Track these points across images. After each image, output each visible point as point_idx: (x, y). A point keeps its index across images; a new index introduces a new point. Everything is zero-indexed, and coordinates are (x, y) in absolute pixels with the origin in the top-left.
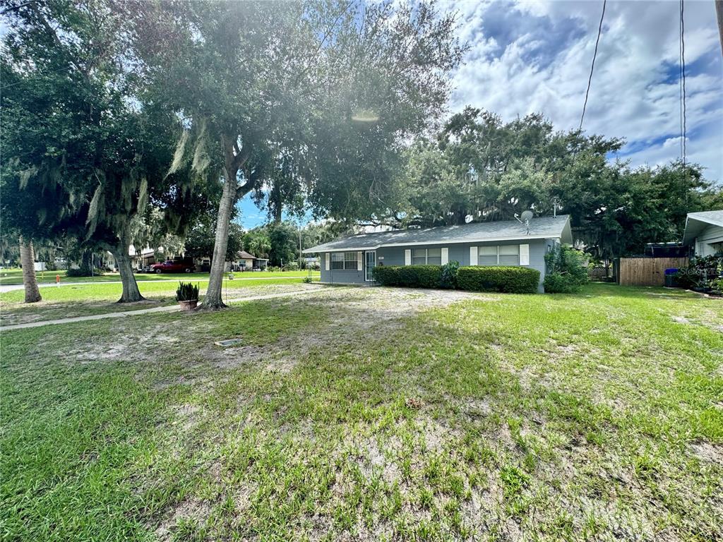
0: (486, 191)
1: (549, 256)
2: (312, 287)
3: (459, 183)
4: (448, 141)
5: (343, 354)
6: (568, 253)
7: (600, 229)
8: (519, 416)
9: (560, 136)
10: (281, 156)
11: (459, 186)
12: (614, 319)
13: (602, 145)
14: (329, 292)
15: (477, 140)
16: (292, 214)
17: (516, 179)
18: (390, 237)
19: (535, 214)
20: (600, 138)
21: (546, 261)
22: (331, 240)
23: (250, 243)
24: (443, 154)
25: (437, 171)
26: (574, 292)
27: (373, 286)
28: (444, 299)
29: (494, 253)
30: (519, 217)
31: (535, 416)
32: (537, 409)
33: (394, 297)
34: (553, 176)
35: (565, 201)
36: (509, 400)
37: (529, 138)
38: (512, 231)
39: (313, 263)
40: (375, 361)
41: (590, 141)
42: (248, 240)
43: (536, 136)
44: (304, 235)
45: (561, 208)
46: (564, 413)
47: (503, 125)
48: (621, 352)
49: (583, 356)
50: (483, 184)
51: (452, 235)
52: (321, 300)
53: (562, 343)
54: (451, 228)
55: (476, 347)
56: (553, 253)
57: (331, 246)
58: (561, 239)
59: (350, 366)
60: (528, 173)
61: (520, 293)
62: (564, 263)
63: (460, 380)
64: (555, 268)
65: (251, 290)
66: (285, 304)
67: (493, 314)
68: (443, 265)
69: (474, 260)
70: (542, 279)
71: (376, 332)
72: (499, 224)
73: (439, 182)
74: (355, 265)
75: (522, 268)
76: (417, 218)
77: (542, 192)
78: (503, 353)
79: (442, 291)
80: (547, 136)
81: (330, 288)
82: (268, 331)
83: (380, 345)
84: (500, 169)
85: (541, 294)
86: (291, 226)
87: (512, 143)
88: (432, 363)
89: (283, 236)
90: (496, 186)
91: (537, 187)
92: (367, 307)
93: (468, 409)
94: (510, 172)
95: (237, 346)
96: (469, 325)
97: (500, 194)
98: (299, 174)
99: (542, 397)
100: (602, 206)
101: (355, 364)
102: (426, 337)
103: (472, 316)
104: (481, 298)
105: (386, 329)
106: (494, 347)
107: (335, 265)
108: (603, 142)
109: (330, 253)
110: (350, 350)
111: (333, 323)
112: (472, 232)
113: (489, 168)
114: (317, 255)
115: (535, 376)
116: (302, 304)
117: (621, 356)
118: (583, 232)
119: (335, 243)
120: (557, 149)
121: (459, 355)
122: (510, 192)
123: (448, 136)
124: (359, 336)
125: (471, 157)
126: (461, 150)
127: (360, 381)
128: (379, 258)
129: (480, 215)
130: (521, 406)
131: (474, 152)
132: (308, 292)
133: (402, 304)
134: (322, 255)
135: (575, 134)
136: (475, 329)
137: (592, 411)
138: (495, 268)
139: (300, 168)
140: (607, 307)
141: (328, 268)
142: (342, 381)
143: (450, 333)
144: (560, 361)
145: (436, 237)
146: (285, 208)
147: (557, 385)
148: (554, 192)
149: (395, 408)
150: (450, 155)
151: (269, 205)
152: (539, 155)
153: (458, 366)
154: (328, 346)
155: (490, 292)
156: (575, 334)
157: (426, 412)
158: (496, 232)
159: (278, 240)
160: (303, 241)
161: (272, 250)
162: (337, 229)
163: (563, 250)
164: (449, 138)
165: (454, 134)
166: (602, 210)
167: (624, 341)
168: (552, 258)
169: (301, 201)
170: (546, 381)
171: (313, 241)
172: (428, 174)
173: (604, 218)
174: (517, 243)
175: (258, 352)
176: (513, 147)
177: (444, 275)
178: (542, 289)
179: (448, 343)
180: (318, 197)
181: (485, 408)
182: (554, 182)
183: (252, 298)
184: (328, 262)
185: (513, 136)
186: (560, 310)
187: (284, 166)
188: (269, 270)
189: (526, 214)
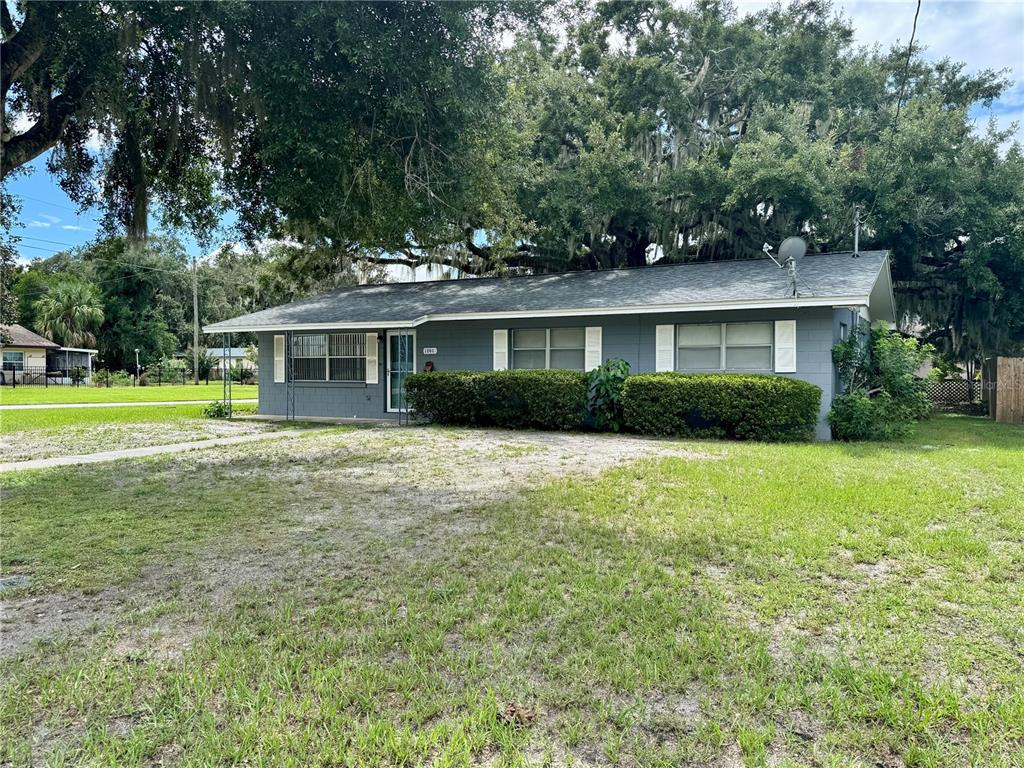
0: (697, 183)
1: (843, 349)
2: (236, 428)
3: (631, 159)
4: (604, 47)
5: (333, 601)
6: (884, 344)
7: (955, 286)
8: (764, 723)
9: (870, 56)
10: (143, 53)
11: (631, 167)
12: (980, 500)
13: (962, 87)
14: (285, 443)
15: (676, 50)
16: (178, 222)
17: (770, 156)
18: (454, 296)
19: (811, 247)
20: (956, 70)
21: (835, 361)
22: (287, 298)
23: (38, 303)
24: (591, 81)
25: (577, 123)
26: (897, 438)
27: (408, 426)
28: (592, 458)
29: (714, 342)
30: (775, 251)
31: (800, 720)
32: (803, 706)
33: (466, 452)
34: (853, 155)
35: (880, 216)
36: (743, 691)
37: (799, 55)
38: (759, 286)
39: (234, 363)
40: (418, 616)
41: (936, 74)
42: (32, 291)
43: (815, 51)
44: (207, 283)
45: (871, 233)
46: (863, 710)
47: (741, 17)
48: (987, 572)
49: (909, 583)
50: (692, 164)
51: (611, 295)
52: (265, 464)
53: (866, 558)
54: (611, 277)
55: (669, 572)
56: (852, 343)
57: (292, 316)
58: (869, 309)
59: (351, 633)
60: (798, 141)
61: (773, 440)
62: (877, 369)
63: (631, 649)
64: (856, 377)
65: (46, 440)
66: (157, 476)
67: (710, 492)
68: (589, 369)
69: (664, 360)
70: (825, 407)
71: (418, 543)
72: (725, 269)
73: (584, 154)
74: (357, 367)
75: (779, 379)
76: (524, 248)
77: (827, 192)
78: (730, 585)
79: (586, 437)
80: (842, 53)
81: (289, 432)
82: (110, 551)
83: (431, 575)
84: (733, 129)
85: (824, 442)
86: (165, 254)
87: (760, 66)
88: (563, 614)
89: (141, 284)
90: (722, 171)
91: (817, 177)
92: (392, 480)
93: (648, 717)
94: (755, 138)
95: (17, 596)
96: (654, 520)
97: (729, 191)
98: (200, 108)
99: (816, 679)
100: (961, 234)
101: (366, 625)
102: (549, 552)
103: (660, 499)
104: (681, 454)
105: (446, 533)
106: (712, 571)
107: (301, 369)
108: (963, 79)
109: (288, 334)
110: (350, 589)
111: (299, 524)
112: (661, 287)
113: (705, 124)
114: (244, 339)
115: (803, 633)
116: (206, 475)
117: (986, 580)
118: (918, 293)
119: (300, 308)
120: (860, 88)
121: (628, 593)
122: (754, 187)
123: (606, 34)
124: (376, 556)
125: (662, 93)
126: (638, 72)
127: (377, 667)
128: (426, 351)
129: (681, 243)
130: (770, 703)
131: (669, 80)
132: (222, 442)
133: (485, 471)
134: (264, 340)
135: (903, 55)
136: (665, 527)
137: (918, 701)
138: (715, 380)
139: (203, 92)
140: (964, 471)
141: (280, 376)
142: (330, 670)
143: (607, 540)
144: (859, 597)
145: (571, 298)
146: (156, 205)
147: (849, 651)
148: (856, 193)
149: (474, 727)
150: (610, 84)
151: (108, 191)
152: (820, 99)
153: (626, 616)
154: (289, 585)
155: (703, 438)
156: (895, 534)
157: (550, 732)
158: (719, 289)
159: (127, 293)
160: (203, 298)
161: (108, 324)
162: (305, 269)
163: (874, 337)
164: (608, 40)
165: (619, 28)
166: (959, 242)
167: (996, 547)
168: (848, 355)
169: (204, 185)
170: (827, 643)
171: (233, 301)
172: (555, 132)
173: (963, 261)
174: (768, 317)
175: (82, 608)
176: (762, 75)
177: (591, 395)
178: (826, 432)
179: (601, 564)
180: (255, 177)
181: (687, 711)
182: (855, 168)
183: (53, 462)
184: (280, 361)
185: (763, 49)
186: (863, 480)
187: (151, 81)
188: (100, 382)
189: (792, 245)
